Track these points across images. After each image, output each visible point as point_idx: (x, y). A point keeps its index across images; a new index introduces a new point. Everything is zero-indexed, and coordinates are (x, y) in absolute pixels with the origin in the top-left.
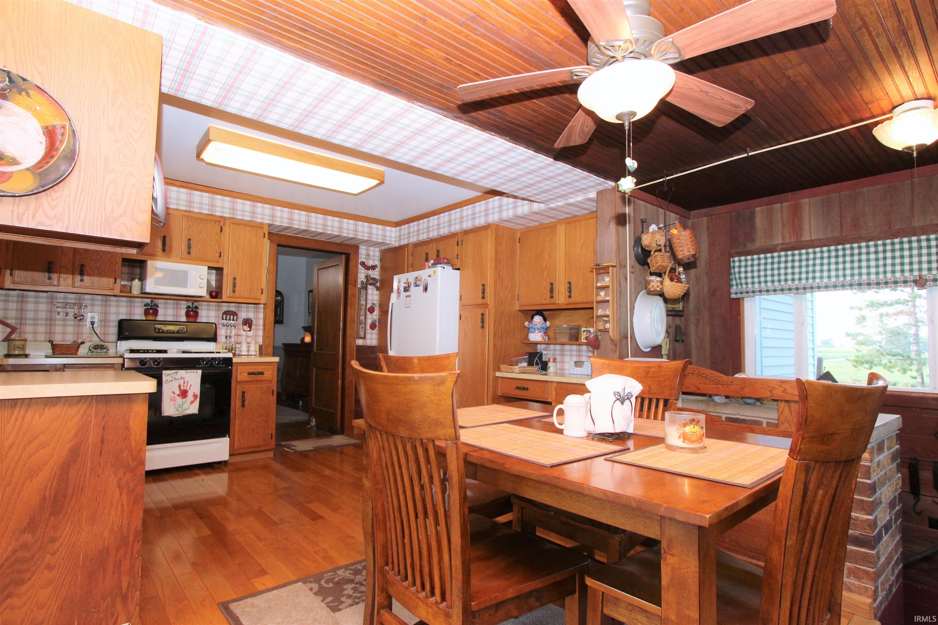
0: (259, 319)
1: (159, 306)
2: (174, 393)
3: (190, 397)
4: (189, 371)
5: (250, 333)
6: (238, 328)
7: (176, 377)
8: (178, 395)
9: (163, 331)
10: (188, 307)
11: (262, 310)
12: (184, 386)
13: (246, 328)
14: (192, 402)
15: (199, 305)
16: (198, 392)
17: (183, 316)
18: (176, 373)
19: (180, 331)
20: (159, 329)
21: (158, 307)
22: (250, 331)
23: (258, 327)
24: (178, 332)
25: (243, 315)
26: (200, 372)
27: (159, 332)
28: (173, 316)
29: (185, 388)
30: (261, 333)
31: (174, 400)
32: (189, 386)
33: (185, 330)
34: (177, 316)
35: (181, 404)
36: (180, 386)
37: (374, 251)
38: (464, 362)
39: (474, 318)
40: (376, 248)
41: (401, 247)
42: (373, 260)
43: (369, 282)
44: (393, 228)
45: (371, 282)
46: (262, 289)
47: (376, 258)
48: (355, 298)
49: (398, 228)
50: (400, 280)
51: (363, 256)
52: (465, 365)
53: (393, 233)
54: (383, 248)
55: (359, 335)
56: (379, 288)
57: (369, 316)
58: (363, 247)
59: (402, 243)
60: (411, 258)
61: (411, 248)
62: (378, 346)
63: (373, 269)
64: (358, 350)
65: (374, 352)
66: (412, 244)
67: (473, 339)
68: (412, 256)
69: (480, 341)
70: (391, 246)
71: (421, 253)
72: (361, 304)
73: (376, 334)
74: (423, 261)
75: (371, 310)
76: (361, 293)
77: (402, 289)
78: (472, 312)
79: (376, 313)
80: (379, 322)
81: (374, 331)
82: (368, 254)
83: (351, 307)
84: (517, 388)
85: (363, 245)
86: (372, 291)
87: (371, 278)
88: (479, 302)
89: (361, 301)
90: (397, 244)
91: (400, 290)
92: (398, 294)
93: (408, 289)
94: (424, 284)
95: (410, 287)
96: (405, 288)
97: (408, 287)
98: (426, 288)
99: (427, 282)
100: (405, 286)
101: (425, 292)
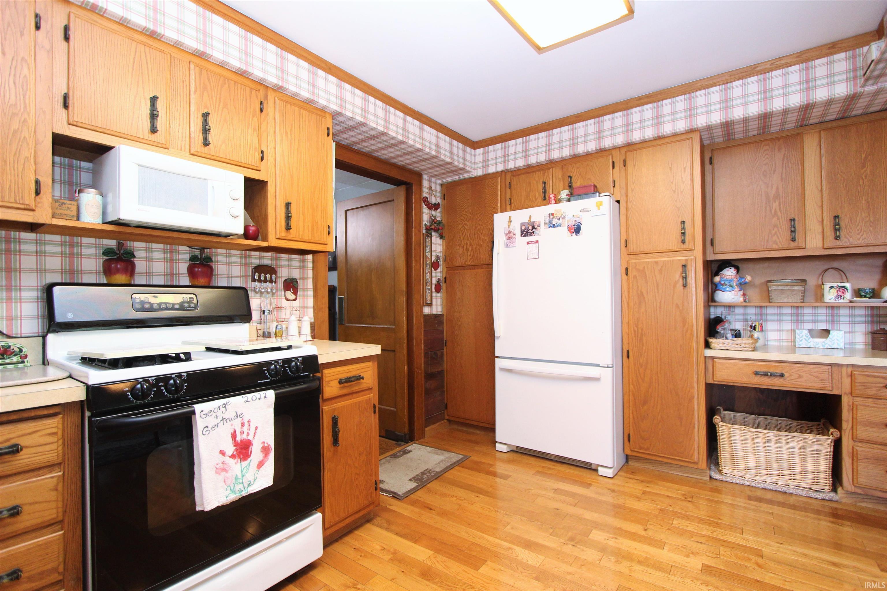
0: (307, 279)
1: (136, 254)
2: (222, 453)
3: (256, 453)
4: (250, 396)
5: (296, 304)
6: (277, 296)
7: (226, 416)
8: (233, 456)
9: (152, 305)
10: (193, 258)
11: (310, 265)
12: (242, 433)
13: (290, 295)
14: (261, 465)
15: (211, 253)
16: (271, 441)
17: (183, 275)
18: (225, 405)
19: (186, 305)
20: (142, 303)
21: (134, 256)
22: (295, 300)
23: (306, 293)
24: (182, 307)
25: (284, 273)
26: (271, 394)
27: (143, 309)
28: (165, 275)
29: (245, 436)
30: (310, 302)
31: (224, 470)
32: (252, 433)
33: (195, 301)
34: (172, 275)
35: (240, 476)
36: (234, 436)
37: (435, 183)
38: (639, 336)
39: (660, 271)
40: (439, 179)
41: (486, 177)
42: (435, 196)
43: (433, 227)
44: (473, 150)
45: (435, 227)
46: (329, 227)
47: (438, 194)
48: (420, 248)
49: (480, 151)
50: (512, 220)
51: (425, 190)
52: (641, 340)
53: (473, 157)
54: (450, 179)
55: (426, 301)
56: (444, 235)
57: (434, 274)
58: (425, 177)
59: (491, 170)
60: (508, 190)
61: (507, 178)
62: (445, 314)
63: (436, 209)
64: (425, 322)
65: (441, 323)
66: (509, 171)
67: (660, 303)
68: (510, 188)
69: (677, 306)
70: (467, 175)
71: (530, 183)
72: (426, 257)
73: (441, 297)
74: (537, 194)
75: (435, 265)
76: (426, 241)
77: (518, 233)
78: (657, 263)
79: (440, 269)
80: (445, 282)
81: (439, 295)
82: (430, 188)
83: (416, 261)
84: (756, 373)
85: (426, 174)
86: (436, 239)
87: (435, 221)
88: (675, 248)
89: (426, 252)
90: (480, 172)
91: (514, 235)
92: (509, 241)
93: (533, 232)
94: (570, 224)
95: (536, 229)
96: (524, 231)
97: (532, 230)
98: (577, 230)
99: (577, 219)
100: (523, 228)
101: (576, 235)
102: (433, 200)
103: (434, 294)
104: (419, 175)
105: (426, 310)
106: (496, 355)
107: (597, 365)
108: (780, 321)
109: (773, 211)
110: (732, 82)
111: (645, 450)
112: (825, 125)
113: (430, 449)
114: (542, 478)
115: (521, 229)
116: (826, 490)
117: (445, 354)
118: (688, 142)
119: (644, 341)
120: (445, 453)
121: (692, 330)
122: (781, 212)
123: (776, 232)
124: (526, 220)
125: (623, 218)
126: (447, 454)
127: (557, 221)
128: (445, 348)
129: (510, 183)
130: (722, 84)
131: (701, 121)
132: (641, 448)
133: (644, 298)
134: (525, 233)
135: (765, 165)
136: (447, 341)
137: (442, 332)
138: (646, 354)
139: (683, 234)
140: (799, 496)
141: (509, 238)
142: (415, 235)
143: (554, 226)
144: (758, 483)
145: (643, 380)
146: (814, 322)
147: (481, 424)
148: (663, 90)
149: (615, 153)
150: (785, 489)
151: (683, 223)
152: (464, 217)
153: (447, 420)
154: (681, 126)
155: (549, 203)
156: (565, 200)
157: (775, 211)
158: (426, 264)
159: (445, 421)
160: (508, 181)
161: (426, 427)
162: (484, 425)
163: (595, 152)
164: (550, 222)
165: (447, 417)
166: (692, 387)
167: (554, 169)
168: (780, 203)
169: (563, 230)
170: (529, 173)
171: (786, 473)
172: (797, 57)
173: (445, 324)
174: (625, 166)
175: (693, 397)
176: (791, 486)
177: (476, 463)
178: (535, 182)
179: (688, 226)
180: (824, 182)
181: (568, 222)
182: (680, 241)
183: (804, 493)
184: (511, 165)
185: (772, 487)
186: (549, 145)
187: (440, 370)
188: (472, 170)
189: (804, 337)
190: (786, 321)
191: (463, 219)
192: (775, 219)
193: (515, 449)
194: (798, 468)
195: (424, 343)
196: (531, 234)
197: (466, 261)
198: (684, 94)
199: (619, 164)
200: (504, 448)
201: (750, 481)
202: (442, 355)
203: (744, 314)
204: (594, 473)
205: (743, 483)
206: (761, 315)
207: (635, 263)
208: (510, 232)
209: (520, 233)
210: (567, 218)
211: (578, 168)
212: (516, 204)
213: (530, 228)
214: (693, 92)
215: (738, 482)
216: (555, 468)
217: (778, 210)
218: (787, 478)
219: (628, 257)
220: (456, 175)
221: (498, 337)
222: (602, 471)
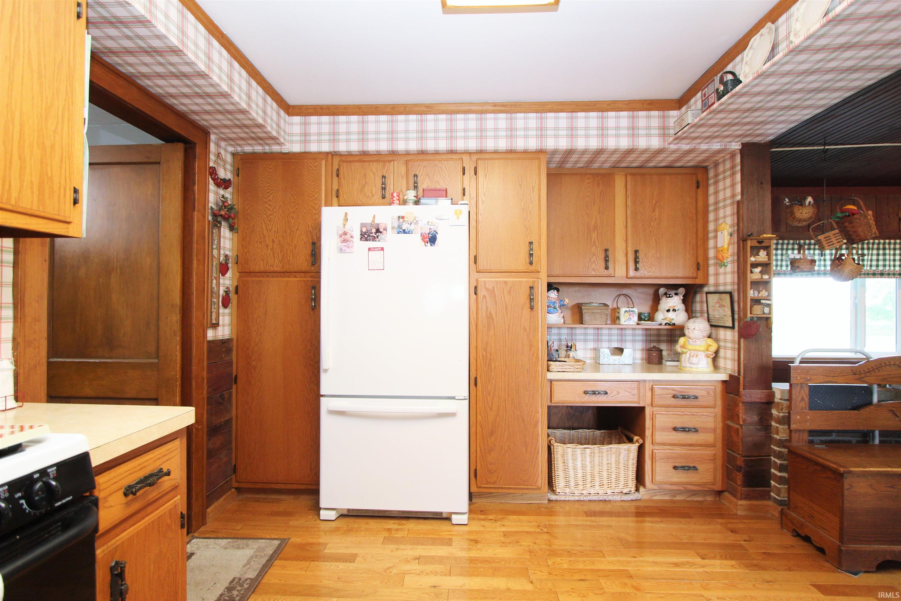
37: (226, 150)
38: (488, 361)
39: (509, 292)
40: (231, 145)
41: (304, 156)
42: (225, 169)
43: (223, 213)
44: (287, 116)
45: (226, 214)
46: (76, 191)
47: (229, 167)
48: (204, 242)
49: (297, 119)
50: (348, 217)
51: (212, 157)
52: (490, 365)
53: (287, 125)
54: (248, 149)
55: (211, 320)
56: (236, 226)
57: (221, 281)
58: (213, 137)
59: (313, 148)
60: (335, 179)
61: (334, 162)
62: (235, 338)
63: (226, 188)
64: (210, 351)
65: (229, 351)
66: (336, 155)
67: (509, 325)
68: (338, 176)
69: (525, 329)
70: (276, 148)
71: (365, 175)
72: (213, 256)
73: (231, 315)
74: (374, 189)
75: (224, 269)
76: (212, 233)
77: (357, 235)
78: (506, 283)
79: (229, 274)
80: (237, 292)
81: (227, 311)
82: (218, 155)
83: (198, 260)
84: (586, 393)
85: (215, 133)
86: (225, 232)
87: (226, 204)
88: (523, 269)
89: (212, 249)
90: (296, 148)
91: (352, 237)
92: (344, 244)
93: (378, 237)
94: (423, 231)
95: (381, 232)
96: (365, 233)
97: (376, 233)
98: (432, 239)
99: (432, 227)
100: (364, 230)
101: (431, 245)
102: (222, 174)
103: (222, 310)
104: (205, 133)
105: (210, 334)
106: (322, 392)
107: (453, 398)
108: (585, 341)
109: (593, 241)
110: (577, 112)
111: (492, 484)
112: (630, 171)
113: (223, 542)
114: (397, 547)
115: (361, 231)
116: (633, 492)
117: (234, 395)
118: (536, 162)
119: (493, 367)
120: (250, 542)
121: (538, 354)
122: (598, 241)
123: (594, 260)
124: (369, 221)
125: (473, 231)
126: (255, 545)
127: (409, 226)
128: (234, 387)
129: (338, 170)
130: (569, 112)
131: (550, 144)
132: (488, 483)
133: (493, 320)
134: (365, 236)
135: (588, 197)
136: (239, 377)
137: (230, 363)
138: (494, 380)
139: (531, 255)
140: (615, 501)
141: (345, 241)
142: (198, 222)
143: (404, 232)
144: (585, 496)
145: (491, 409)
146: (610, 341)
147: (290, 487)
148: (517, 103)
149: (466, 158)
150: (605, 498)
151: (531, 243)
152: (270, 205)
153: (235, 488)
154: (533, 144)
155: (391, 203)
156: (411, 201)
157: (594, 240)
158: (212, 265)
159: (233, 490)
160: (336, 167)
161: (208, 507)
162: (295, 487)
163: (446, 152)
164: (400, 227)
165: (235, 485)
166: (537, 412)
167: (396, 162)
168: (597, 234)
169: (415, 239)
170: (363, 161)
171: (605, 482)
172: (626, 104)
173: (234, 353)
174: (476, 174)
175: (537, 422)
176: (609, 494)
177: (302, 547)
178: (371, 174)
179: (535, 246)
180: (629, 220)
181: (421, 229)
182: (528, 261)
183: (618, 498)
184: (342, 148)
185: (596, 498)
186: (392, 132)
187: (227, 419)
188: (286, 144)
189: (606, 355)
190: (590, 341)
191: (269, 207)
192: (594, 248)
193: (346, 513)
194: (614, 476)
195: (208, 383)
196: (374, 239)
197: (272, 266)
198: (537, 112)
199: (470, 171)
200: (332, 515)
201: (578, 496)
202: (230, 395)
203: (559, 334)
204: (447, 522)
205: (573, 499)
206: (572, 335)
207: (485, 282)
208: (345, 234)
209: (359, 236)
210: (420, 224)
211: (425, 167)
212: (345, 197)
213: (374, 231)
214: (544, 113)
215: (570, 499)
216: (403, 527)
217: (596, 240)
218: (606, 486)
219: (476, 275)
220: (260, 144)
221: (326, 371)
222: (456, 519)
